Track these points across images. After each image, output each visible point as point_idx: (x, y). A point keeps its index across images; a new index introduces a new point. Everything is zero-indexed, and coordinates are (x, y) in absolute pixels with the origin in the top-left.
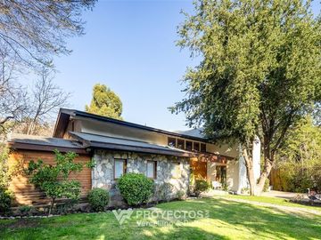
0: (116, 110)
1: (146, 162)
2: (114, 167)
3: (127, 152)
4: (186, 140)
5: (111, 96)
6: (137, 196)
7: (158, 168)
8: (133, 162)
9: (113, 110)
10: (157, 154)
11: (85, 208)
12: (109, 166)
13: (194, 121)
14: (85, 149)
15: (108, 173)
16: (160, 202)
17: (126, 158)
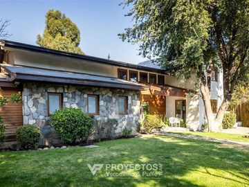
0: (73, 40)
1: (86, 96)
2: (48, 102)
3: (62, 85)
4: (139, 71)
5: (67, 23)
6: (71, 132)
7: (102, 103)
8: (70, 95)
9: (69, 40)
10: (99, 87)
11: (15, 146)
12: (42, 101)
13: (148, 50)
14: (13, 82)
15: (41, 108)
16: (103, 140)
17: (61, 91)
